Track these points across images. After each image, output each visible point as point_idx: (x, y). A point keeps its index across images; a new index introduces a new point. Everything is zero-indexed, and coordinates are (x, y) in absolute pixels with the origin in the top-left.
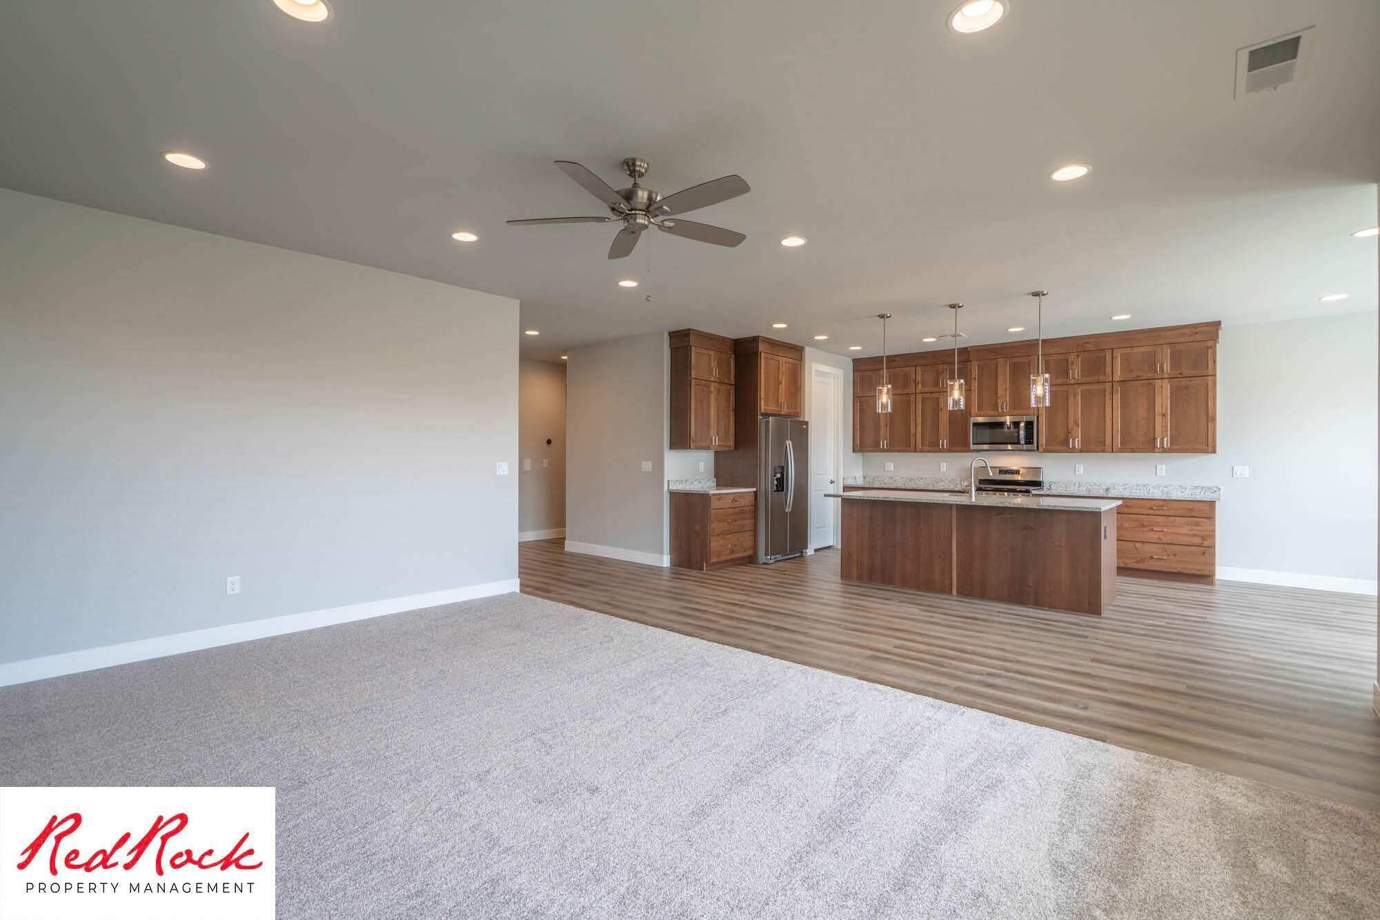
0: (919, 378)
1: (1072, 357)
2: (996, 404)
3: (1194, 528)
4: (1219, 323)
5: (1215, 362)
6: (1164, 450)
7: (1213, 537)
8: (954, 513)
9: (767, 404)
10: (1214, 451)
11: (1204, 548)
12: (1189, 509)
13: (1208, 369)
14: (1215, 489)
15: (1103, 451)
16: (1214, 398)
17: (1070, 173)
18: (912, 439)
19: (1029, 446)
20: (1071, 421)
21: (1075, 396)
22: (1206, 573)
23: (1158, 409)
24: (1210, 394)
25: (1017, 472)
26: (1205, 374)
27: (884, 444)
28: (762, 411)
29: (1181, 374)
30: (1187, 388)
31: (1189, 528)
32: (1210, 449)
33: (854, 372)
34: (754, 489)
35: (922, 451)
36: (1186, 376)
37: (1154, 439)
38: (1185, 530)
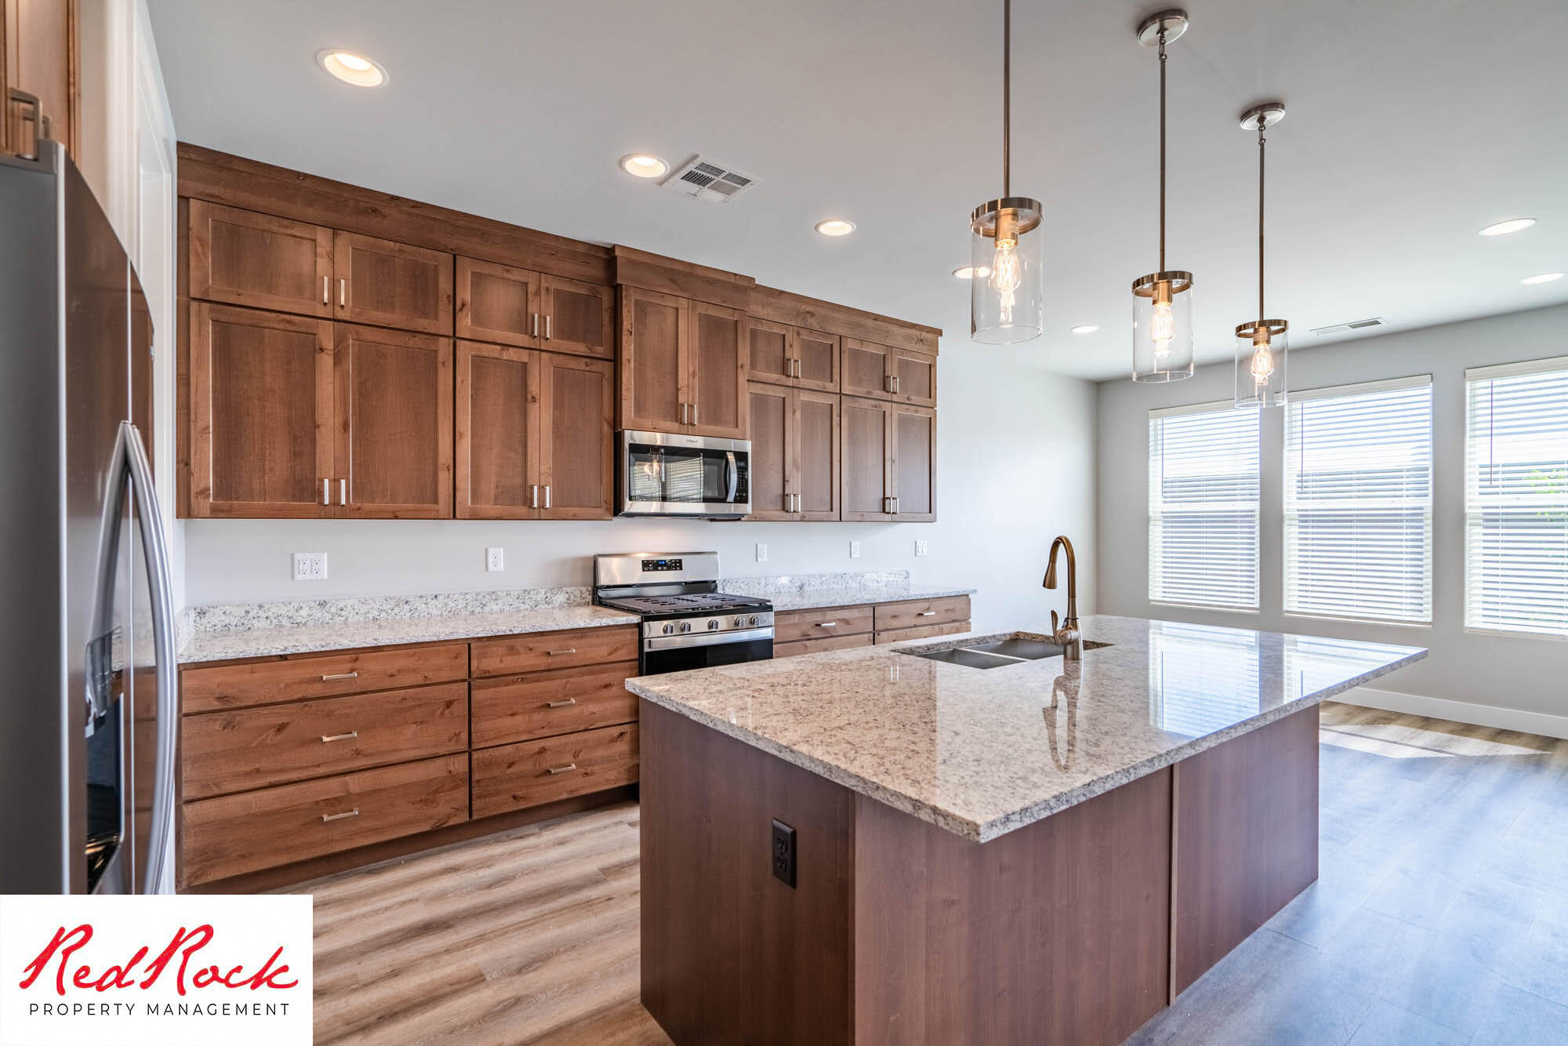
0: (465, 294)
1: (791, 336)
2: (676, 405)
6: (896, 518)
10: (934, 520)
13: (931, 398)
18: (444, 478)
23: (888, 453)
25: (677, 564)
27: (338, 489)
29: (909, 398)
30: (913, 421)
32: (932, 516)
33: (184, 199)
35: (475, 516)
36: (912, 402)
37: (884, 499)
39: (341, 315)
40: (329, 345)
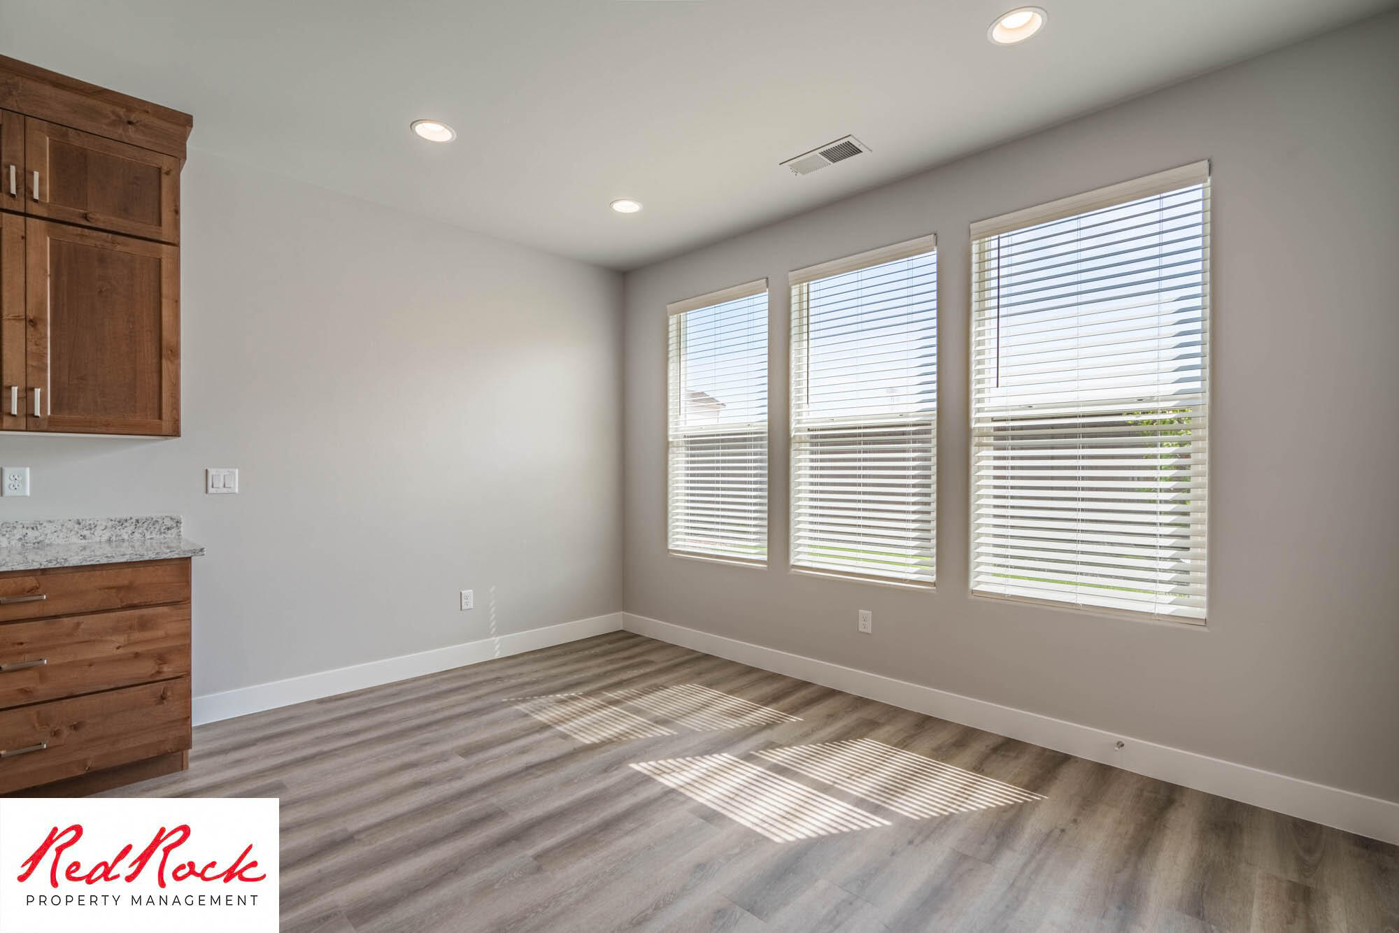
3: (137, 636)
4: (186, 119)
5: (177, 212)
6: (32, 423)
7: (185, 650)
10: (176, 433)
11: (162, 685)
12: (119, 588)
13: (160, 224)
14: (168, 523)
16: (177, 302)
22: (168, 746)
23: (12, 304)
24: (165, 290)
26: (156, 237)
29: (85, 217)
31: (121, 639)
32: (166, 425)
36: (101, 225)
38: (109, 648)
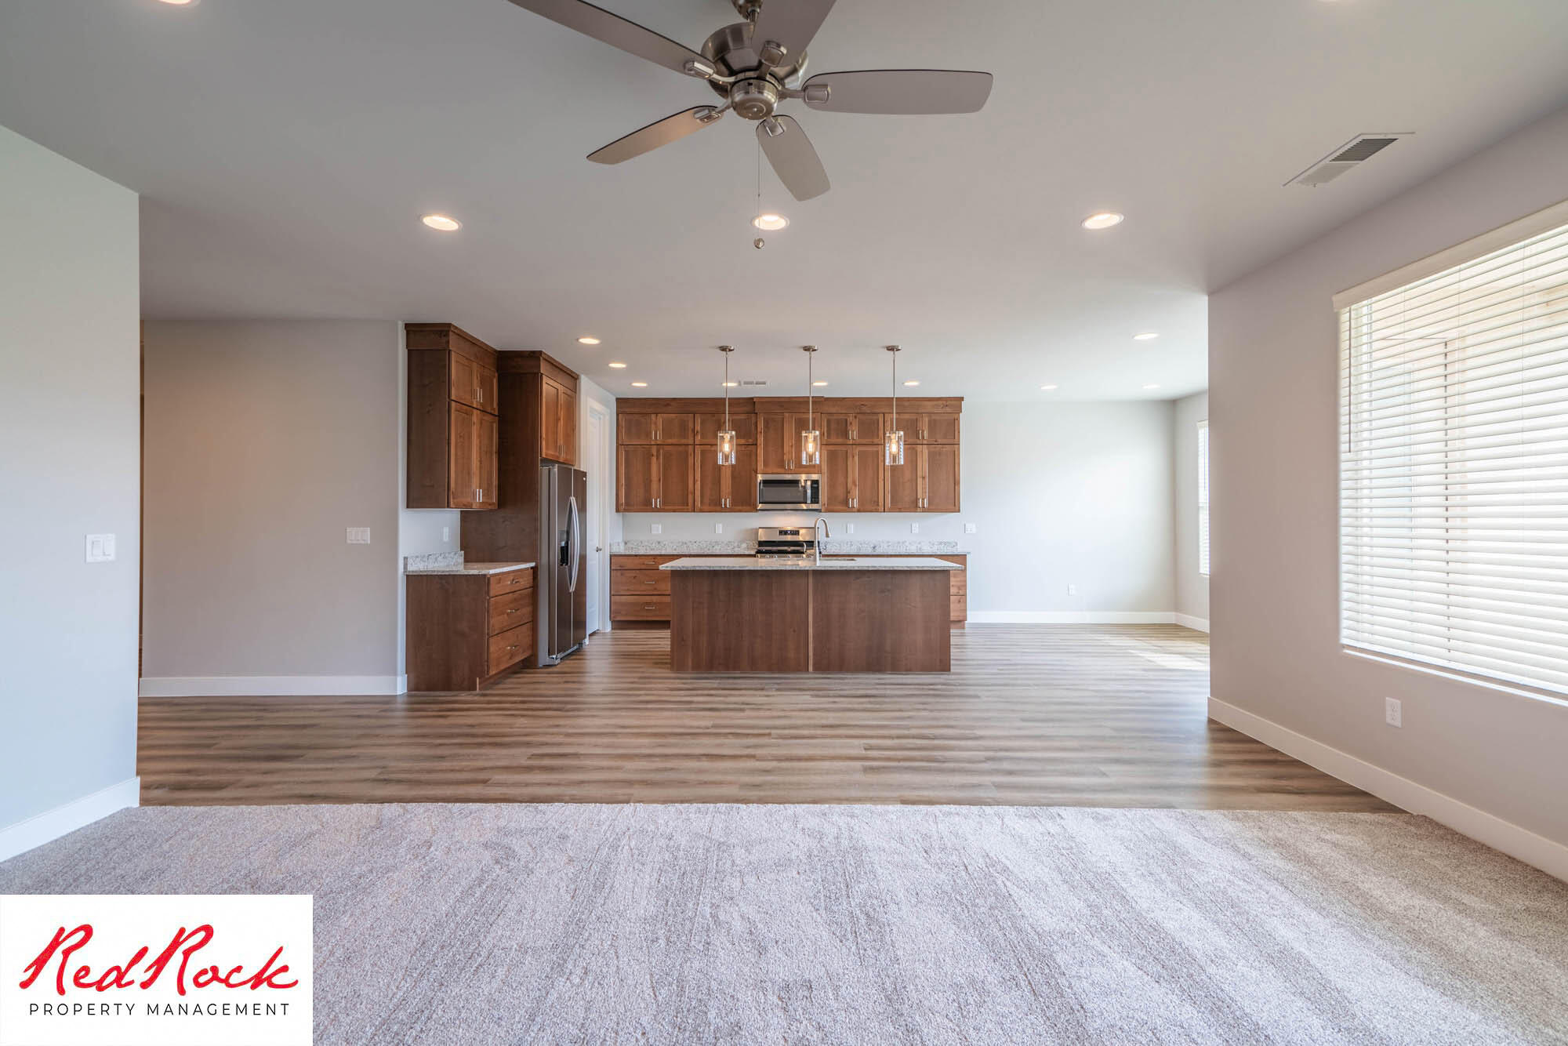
0: (698, 428)
1: (850, 419)
2: (783, 461)
4: (962, 399)
5: (959, 432)
6: (924, 510)
8: (811, 580)
9: (547, 448)
10: (959, 511)
13: (955, 438)
14: (953, 543)
15: (877, 511)
16: (959, 464)
17: (1102, 221)
18: (690, 497)
19: (815, 506)
20: (850, 480)
21: (853, 457)
22: (961, 618)
23: (919, 474)
24: (956, 461)
25: (796, 533)
26: (954, 443)
27: (657, 502)
28: (544, 456)
29: (936, 441)
30: (940, 454)
32: (957, 508)
33: (617, 415)
34: (533, 564)
35: (701, 511)
36: (940, 443)
37: (917, 500)
39: (659, 443)
40: (655, 454)
